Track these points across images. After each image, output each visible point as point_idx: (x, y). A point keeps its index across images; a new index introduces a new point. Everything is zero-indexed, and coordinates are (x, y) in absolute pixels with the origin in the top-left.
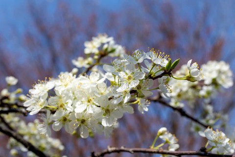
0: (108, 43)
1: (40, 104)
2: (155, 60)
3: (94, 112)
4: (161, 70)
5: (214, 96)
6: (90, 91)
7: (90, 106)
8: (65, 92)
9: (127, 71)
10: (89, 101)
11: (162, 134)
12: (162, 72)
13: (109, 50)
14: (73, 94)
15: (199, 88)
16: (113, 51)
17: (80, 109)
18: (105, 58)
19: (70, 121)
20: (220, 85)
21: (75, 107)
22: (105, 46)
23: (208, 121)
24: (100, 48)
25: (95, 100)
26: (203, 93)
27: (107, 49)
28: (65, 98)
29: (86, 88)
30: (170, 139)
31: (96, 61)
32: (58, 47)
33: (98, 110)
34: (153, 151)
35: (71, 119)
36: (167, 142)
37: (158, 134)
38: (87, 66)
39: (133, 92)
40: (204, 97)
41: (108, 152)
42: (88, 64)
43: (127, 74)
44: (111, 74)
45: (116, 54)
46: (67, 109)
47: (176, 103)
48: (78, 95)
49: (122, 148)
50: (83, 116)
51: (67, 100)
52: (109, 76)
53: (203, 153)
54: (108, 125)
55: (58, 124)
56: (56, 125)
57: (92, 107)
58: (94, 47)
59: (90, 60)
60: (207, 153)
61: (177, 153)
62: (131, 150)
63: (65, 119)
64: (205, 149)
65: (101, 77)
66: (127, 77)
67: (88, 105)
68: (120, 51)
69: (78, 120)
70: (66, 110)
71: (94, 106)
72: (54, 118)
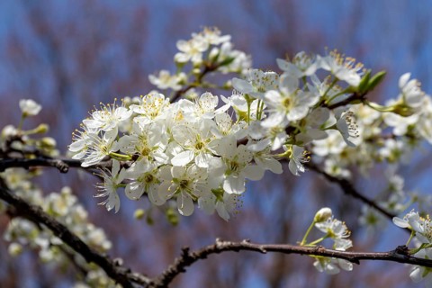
0: (219, 46)
1: (103, 146)
2: (339, 71)
3: (210, 166)
4: (345, 92)
5: (404, 159)
6: (202, 127)
7: (200, 155)
8: (153, 127)
9: (284, 90)
10: (199, 146)
11: (322, 220)
12: (345, 97)
13: (221, 59)
14: (168, 131)
15: (381, 141)
16: (228, 61)
17: (180, 160)
18: (212, 74)
19: (159, 182)
20: (421, 138)
21: (172, 156)
22: (215, 52)
23: (392, 206)
24: (205, 54)
25: (210, 146)
26: (385, 152)
27: (216, 57)
28: (152, 139)
29: (194, 121)
30: (337, 229)
31: (196, 78)
32: (71, 65)
33: (216, 162)
34: (306, 249)
35: (160, 180)
36: (329, 235)
37: (315, 219)
38: (179, 88)
39: (290, 130)
40: (388, 160)
41: (217, 250)
42: (181, 83)
43: (282, 94)
44: (242, 98)
45: (234, 67)
46: (156, 158)
47: (335, 169)
48: (178, 134)
49: (244, 242)
50: (185, 175)
51: (155, 141)
52: (238, 102)
53: (402, 256)
54: (235, 192)
55: (137, 187)
56: (132, 188)
57: (204, 157)
58: (195, 51)
59: (182, 76)
60: (409, 257)
61: (351, 256)
62: (261, 247)
63: (150, 179)
64: (406, 249)
65: (221, 104)
66: (282, 100)
67: (197, 154)
68: (242, 62)
69: (175, 180)
70: (155, 160)
71: (209, 156)
72: (130, 174)
